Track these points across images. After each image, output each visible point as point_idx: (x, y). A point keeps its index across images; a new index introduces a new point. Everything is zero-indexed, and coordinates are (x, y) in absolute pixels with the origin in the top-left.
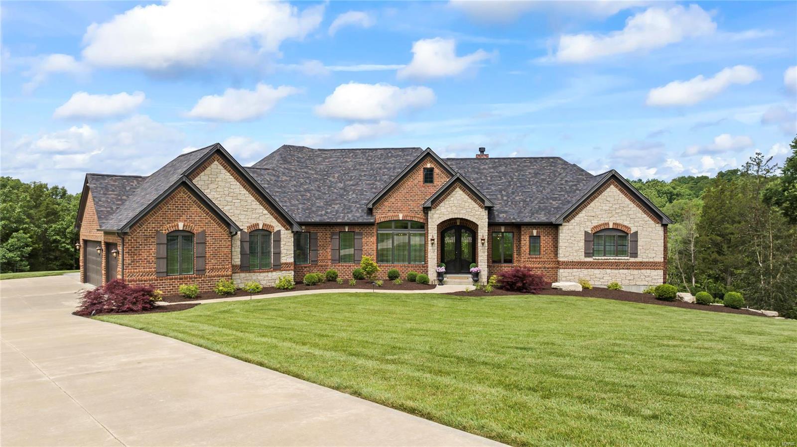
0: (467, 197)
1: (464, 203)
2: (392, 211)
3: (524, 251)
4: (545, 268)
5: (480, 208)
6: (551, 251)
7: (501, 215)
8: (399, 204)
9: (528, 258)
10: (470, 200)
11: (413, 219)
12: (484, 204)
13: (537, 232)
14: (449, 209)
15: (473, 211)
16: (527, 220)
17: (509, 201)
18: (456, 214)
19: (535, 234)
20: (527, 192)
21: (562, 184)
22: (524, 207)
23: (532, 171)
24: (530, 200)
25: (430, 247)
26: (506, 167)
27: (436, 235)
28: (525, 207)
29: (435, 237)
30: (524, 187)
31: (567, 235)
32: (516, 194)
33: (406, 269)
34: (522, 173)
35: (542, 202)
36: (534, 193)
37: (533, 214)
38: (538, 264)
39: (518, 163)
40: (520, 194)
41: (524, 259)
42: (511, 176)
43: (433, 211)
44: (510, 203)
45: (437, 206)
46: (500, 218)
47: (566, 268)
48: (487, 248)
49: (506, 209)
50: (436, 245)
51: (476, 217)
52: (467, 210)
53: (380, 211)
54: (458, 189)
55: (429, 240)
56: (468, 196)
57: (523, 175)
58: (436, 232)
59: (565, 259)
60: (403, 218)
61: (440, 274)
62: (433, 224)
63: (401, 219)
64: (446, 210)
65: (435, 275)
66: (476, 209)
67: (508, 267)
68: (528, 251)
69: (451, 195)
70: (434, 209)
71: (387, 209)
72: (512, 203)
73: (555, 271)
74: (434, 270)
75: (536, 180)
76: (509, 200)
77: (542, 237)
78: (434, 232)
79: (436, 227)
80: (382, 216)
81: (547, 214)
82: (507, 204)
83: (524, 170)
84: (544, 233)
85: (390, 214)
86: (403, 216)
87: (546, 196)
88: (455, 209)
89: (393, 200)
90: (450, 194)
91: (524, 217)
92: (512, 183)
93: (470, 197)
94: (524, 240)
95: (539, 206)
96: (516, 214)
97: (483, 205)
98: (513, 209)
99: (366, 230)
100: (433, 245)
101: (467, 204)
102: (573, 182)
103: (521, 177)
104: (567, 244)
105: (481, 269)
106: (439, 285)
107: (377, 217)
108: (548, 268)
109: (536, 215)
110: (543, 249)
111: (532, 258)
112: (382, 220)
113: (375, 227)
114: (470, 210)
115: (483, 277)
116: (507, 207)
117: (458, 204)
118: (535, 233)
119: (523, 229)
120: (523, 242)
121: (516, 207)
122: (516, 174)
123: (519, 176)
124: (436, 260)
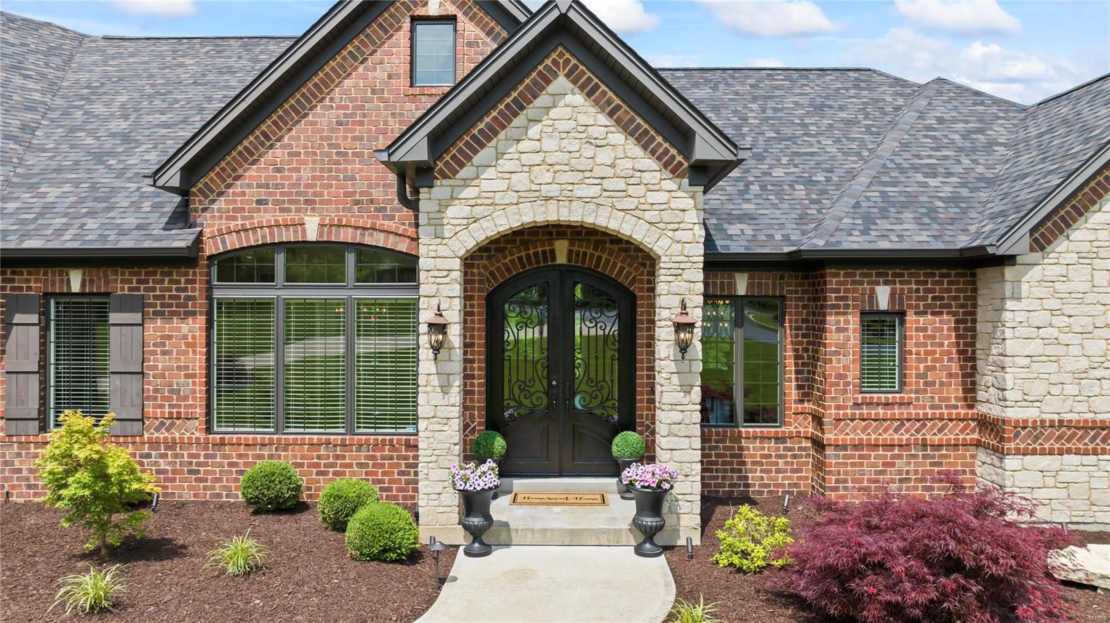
0: (603, 119)
1: (589, 151)
2: (276, 202)
3: (839, 376)
4: (924, 445)
5: (667, 174)
6: (950, 375)
7: (733, 229)
8: (306, 174)
9: (857, 405)
10: (618, 137)
11: (368, 240)
12: (687, 158)
13: (892, 295)
14: (521, 181)
15: (632, 190)
16: (854, 242)
17: (752, 183)
18: (552, 205)
19: (883, 302)
20: (806, 154)
21: (930, 128)
22: (813, 202)
23: (803, 100)
24: (828, 180)
25: (426, 364)
26: (715, 88)
27: (457, 304)
28: (817, 202)
29: (453, 316)
30: (792, 139)
31: (1036, 305)
32: (768, 161)
33: (337, 457)
34: (771, 104)
35: (884, 179)
36: (833, 158)
37: (869, 220)
38: (896, 431)
39: (752, 81)
40: (784, 160)
41: (838, 407)
42: (735, 112)
43: (441, 189)
44: (755, 188)
45: (462, 165)
46: (730, 237)
47: (1034, 452)
48: (699, 367)
49: (745, 206)
50: (458, 354)
51: (648, 216)
52: (607, 184)
53: (221, 203)
54: (561, 83)
55: (423, 328)
56: (611, 114)
57: (775, 110)
58: (457, 290)
59: (1031, 414)
60: (321, 234)
61: (473, 503)
62: (443, 251)
63: (312, 236)
64: (503, 185)
65: (453, 500)
66: (647, 177)
67: (764, 438)
68: (853, 375)
69: (530, 112)
70: (445, 176)
71: (253, 193)
72: (763, 188)
73: (964, 457)
74: (444, 474)
75: (826, 122)
76: (751, 179)
77: (911, 317)
78: (445, 291)
79: (457, 264)
80: (232, 224)
81: (926, 220)
82: (746, 191)
83: (776, 97)
84: (918, 299)
85: (265, 217)
86: (322, 226)
87: (892, 161)
88: (548, 177)
89: (277, 154)
90: (522, 108)
91: (838, 229)
92: (745, 130)
93: (618, 121)
94: (839, 330)
95: (884, 195)
96: (789, 226)
97: (679, 158)
98: (775, 207)
99: (160, 286)
100: (443, 354)
101: (605, 156)
102: (967, 122)
103: (770, 113)
104: (1035, 347)
105: (671, 467)
106: (468, 553)
107: (207, 231)
108: (940, 446)
109: (883, 224)
110: (914, 367)
111: (870, 404)
112: (233, 243)
113: (198, 274)
114: (621, 184)
115: (684, 507)
116: (748, 201)
117: (564, 157)
118: (883, 297)
119: (832, 282)
120: (832, 338)
121: (782, 200)
122: (754, 106)
123: (764, 111)
124: (456, 425)
